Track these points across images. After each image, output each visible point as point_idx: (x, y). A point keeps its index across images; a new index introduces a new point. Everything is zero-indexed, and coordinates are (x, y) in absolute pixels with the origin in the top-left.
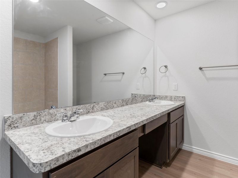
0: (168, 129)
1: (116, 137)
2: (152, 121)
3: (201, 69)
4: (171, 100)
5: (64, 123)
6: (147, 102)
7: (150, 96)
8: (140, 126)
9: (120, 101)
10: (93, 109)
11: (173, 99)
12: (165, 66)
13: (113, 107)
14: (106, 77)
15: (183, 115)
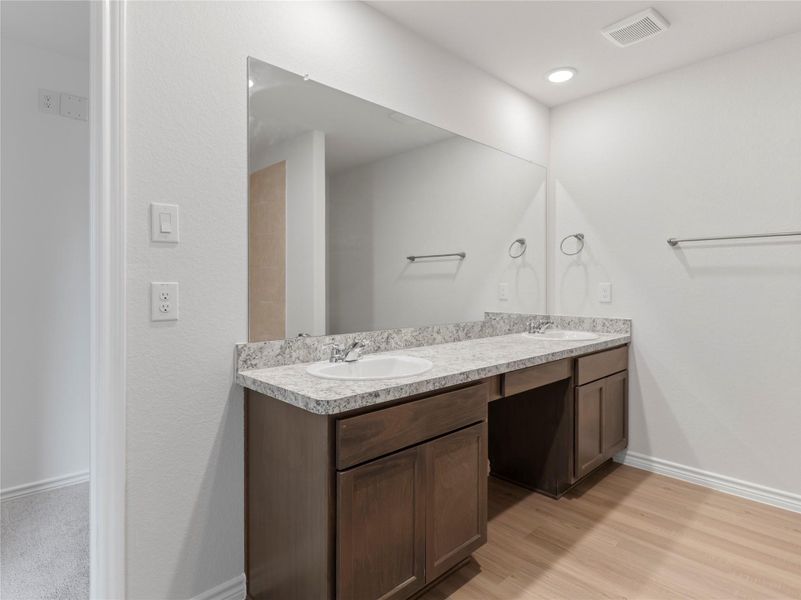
0: (571, 398)
1: (438, 386)
2: (524, 371)
3: (673, 243)
4: (593, 329)
5: (334, 365)
6: (525, 335)
7: (535, 317)
8: (490, 375)
9: (451, 327)
10: (387, 343)
11: (599, 327)
12: (576, 236)
13: (432, 342)
14: (414, 265)
15: (625, 370)
